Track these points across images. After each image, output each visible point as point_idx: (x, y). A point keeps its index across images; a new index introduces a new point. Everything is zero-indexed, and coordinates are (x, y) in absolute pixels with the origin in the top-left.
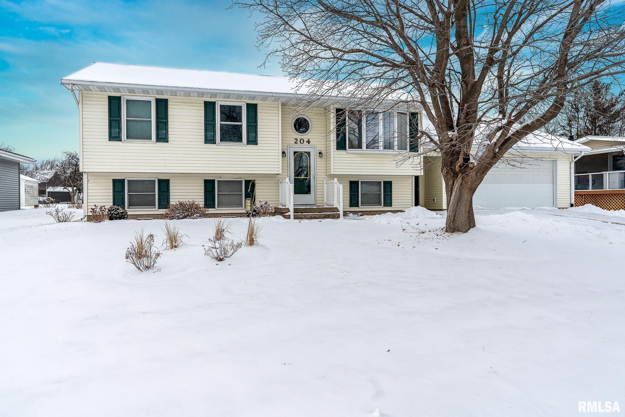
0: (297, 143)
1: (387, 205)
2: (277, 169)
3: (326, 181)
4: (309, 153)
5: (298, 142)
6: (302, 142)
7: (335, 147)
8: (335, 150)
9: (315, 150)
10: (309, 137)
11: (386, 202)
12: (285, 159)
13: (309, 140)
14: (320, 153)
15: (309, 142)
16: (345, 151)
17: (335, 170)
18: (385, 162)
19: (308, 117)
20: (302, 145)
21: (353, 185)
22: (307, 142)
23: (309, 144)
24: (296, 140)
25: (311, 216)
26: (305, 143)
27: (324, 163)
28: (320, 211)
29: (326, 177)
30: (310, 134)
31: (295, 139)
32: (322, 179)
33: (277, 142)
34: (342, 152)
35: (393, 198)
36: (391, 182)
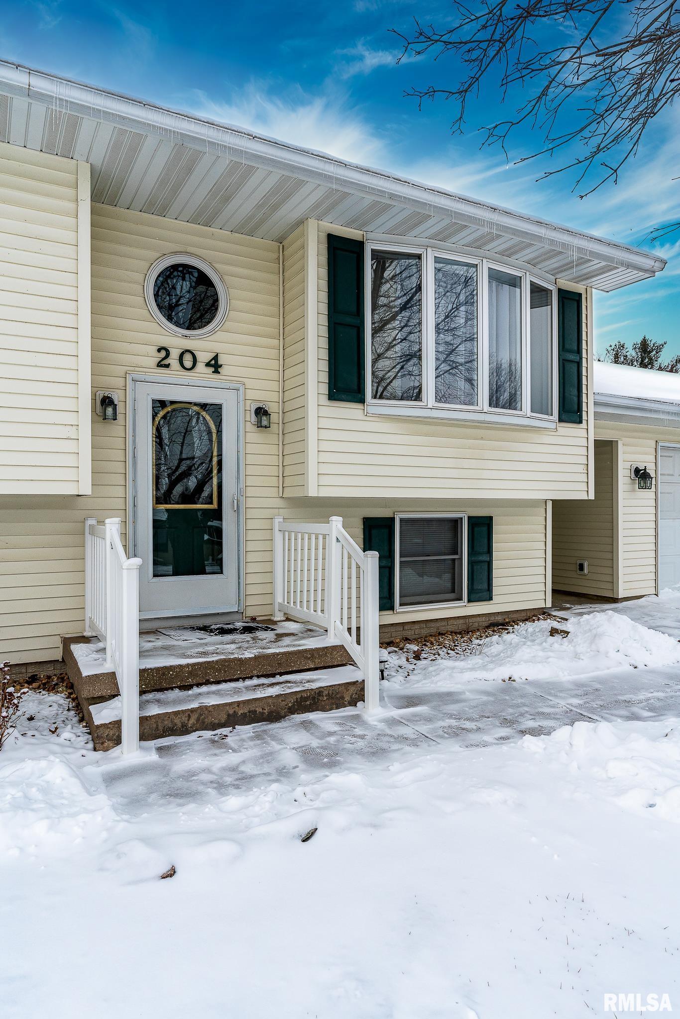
0: (167, 366)
1: (477, 596)
2: (71, 474)
3: (281, 520)
4: (215, 410)
5: (173, 361)
6: (188, 363)
7: (324, 389)
8: (324, 399)
9: (241, 398)
10: (217, 347)
11: (477, 586)
12: (116, 429)
13: (216, 358)
14: (261, 412)
15: (215, 365)
16: (360, 406)
17: (325, 480)
19: (217, 266)
20: (187, 377)
21: (374, 532)
22: (208, 365)
23: (216, 376)
24: (163, 353)
25: (231, 712)
26: (200, 367)
27: (274, 450)
28: (270, 670)
29: (279, 503)
30: (220, 335)
31: (159, 350)
32: (267, 513)
33: (70, 349)
34: (349, 410)
35: (495, 573)
36: (491, 518)
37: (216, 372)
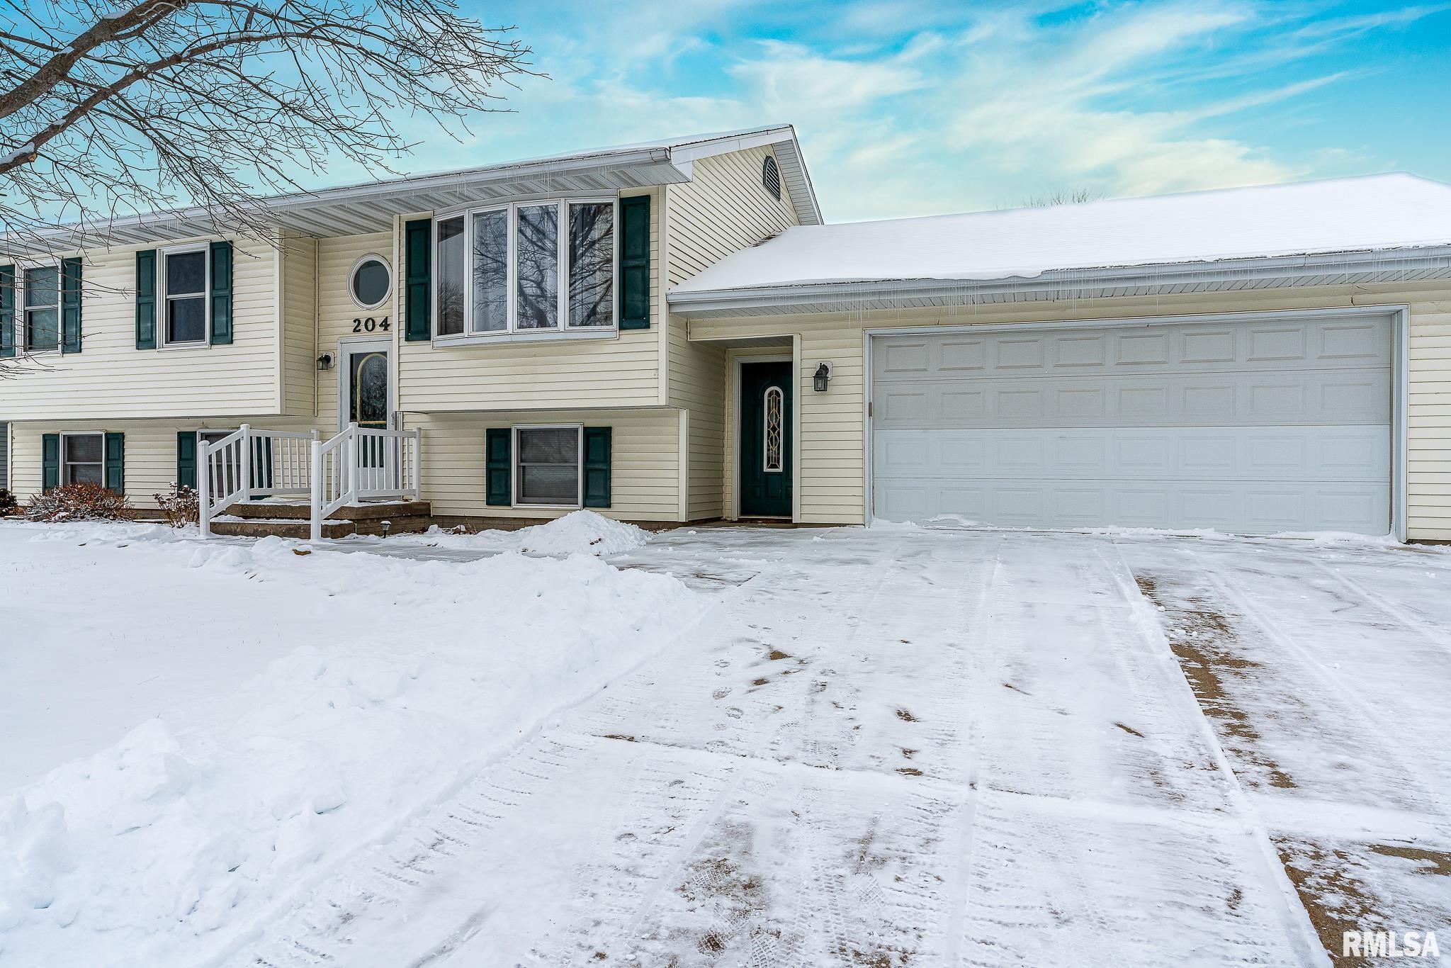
0: (359, 330)
1: (593, 501)
4: (384, 356)
5: (362, 327)
6: (370, 327)
7: (403, 334)
8: (404, 342)
10: (385, 313)
11: (591, 492)
12: (332, 374)
13: (385, 320)
15: (385, 325)
16: (427, 342)
17: (405, 399)
18: (541, 369)
20: (370, 336)
21: (494, 440)
22: (381, 325)
23: (386, 332)
24: (357, 323)
25: (255, 528)
26: (377, 327)
30: (388, 304)
31: (354, 321)
34: (420, 347)
35: (614, 482)
36: (610, 429)
37: (386, 329)
